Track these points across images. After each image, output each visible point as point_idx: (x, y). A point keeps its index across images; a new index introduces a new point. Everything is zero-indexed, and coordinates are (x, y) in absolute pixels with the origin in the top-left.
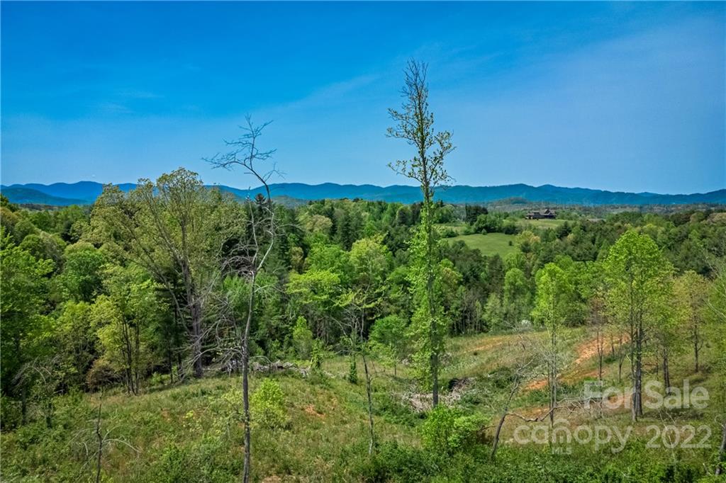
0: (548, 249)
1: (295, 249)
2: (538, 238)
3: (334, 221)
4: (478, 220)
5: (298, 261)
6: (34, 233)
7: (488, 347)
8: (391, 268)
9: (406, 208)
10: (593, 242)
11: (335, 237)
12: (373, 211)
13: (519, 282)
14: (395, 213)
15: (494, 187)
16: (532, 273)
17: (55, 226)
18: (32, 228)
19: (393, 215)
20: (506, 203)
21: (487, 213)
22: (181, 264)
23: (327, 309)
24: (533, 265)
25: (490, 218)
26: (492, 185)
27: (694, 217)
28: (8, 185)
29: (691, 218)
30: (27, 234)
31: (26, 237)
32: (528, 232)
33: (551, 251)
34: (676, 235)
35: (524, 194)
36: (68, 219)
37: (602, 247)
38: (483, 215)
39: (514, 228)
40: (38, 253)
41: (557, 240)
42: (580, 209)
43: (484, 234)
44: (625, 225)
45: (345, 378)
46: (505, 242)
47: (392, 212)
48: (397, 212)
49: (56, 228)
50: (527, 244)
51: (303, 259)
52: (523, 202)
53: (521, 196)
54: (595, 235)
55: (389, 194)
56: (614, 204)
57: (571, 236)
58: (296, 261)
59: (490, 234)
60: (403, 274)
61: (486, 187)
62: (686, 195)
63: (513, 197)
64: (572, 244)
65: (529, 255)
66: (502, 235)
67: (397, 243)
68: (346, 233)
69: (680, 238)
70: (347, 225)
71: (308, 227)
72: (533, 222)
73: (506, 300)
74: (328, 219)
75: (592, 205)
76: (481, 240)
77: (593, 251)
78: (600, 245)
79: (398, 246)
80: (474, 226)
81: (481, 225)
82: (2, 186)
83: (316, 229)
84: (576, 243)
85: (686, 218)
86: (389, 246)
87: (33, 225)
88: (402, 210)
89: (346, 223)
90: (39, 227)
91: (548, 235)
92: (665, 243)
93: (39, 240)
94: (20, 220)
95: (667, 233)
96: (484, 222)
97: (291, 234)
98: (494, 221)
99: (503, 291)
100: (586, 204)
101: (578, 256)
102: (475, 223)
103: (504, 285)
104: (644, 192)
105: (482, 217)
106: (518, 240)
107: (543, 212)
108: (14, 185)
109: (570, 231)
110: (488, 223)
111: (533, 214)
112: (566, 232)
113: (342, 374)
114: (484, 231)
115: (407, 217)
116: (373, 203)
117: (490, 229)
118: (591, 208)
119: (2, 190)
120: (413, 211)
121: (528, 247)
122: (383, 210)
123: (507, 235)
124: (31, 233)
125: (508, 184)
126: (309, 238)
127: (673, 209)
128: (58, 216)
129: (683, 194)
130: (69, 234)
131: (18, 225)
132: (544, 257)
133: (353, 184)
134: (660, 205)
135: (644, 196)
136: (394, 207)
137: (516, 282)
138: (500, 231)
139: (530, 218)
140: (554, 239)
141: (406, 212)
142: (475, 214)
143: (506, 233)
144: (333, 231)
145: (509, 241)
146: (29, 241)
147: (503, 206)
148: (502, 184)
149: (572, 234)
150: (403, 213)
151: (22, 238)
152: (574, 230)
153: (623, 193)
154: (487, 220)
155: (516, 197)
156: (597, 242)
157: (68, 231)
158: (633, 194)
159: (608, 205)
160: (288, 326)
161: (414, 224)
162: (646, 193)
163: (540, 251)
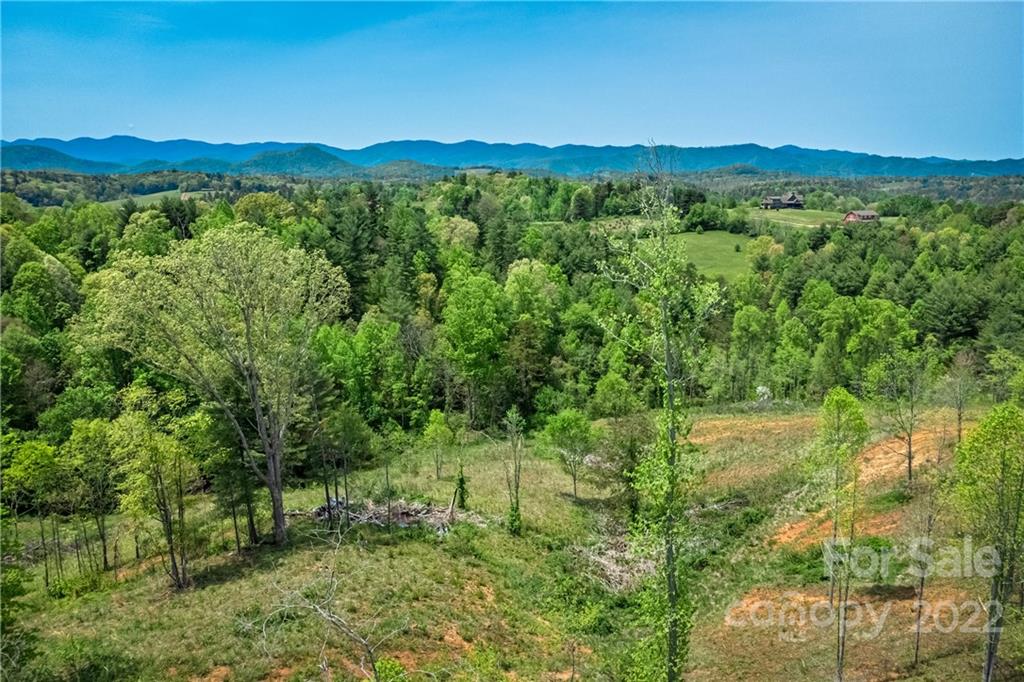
0: (796, 269)
1: (424, 276)
2: (780, 248)
3: (481, 226)
4: (692, 211)
5: (430, 294)
6: (36, 260)
7: (709, 439)
8: (566, 303)
9: (586, 191)
10: (863, 257)
11: (483, 252)
12: (537, 193)
13: (755, 327)
14: (570, 199)
15: (712, 149)
16: (771, 302)
17: (70, 236)
18: (31, 251)
19: (566, 201)
20: (729, 173)
21: (704, 201)
22: (246, 373)
23: (472, 373)
24: (773, 290)
25: (709, 208)
26: (708, 146)
27: (1013, 213)
28: (11, 140)
29: (1009, 215)
30: (24, 260)
31: (22, 266)
32: (766, 238)
33: (800, 271)
34: (988, 247)
35: (755, 159)
36: (88, 226)
37: (877, 265)
38: (698, 204)
39: (744, 223)
40: (42, 291)
41: (810, 252)
42: (836, 183)
43: (699, 233)
44: (912, 229)
45: (502, 525)
46: (730, 247)
47: (565, 197)
48: (573, 198)
49: (72, 239)
50: (764, 259)
51: (437, 291)
52: (751, 172)
53: (751, 163)
54: (867, 247)
55: (559, 158)
56: (885, 175)
57: (829, 248)
58: (426, 293)
59: (708, 232)
60: (584, 314)
61: (700, 148)
62: (990, 162)
63: (738, 164)
64: (831, 261)
65: (767, 274)
66: (726, 235)
67: (574, 261)
68: (499, 247)
69: (993, 251)
70: (501, 234)
71: (444, 236)
72: (771, 214)
73: (734, 357)
74: (472, 224)
75: (852, 177)
76: (695, 242)
77: (862, 273)
78: (874, 261)
79: (576, 265)
80: (685, 221)
81: (695, 219)
82: (3, 141)
83: (456, 240)
84: (838, 258)
85: (1001, 215)
86: (564, 266)
87: (32, 244)
88: (580, 195)
89: (499, 231)
90: (43, 248)
91: (795, 243)
92: (971, 260)
93: (43, 270)
94: (13, 239)
95: (975, 244)
96: (700, 215)
97: (419, 251)
98: (715, 213)
99: (730, 340)
100: (844, 176)
101: (841, 281)
102: (687, 216)
103: (732, 330)
104: (929, 156)
105: (697, 207)
106: (752, 247)
107: (785, 198)
108: (19, 140)
109: (829, 238)
110: (706, 217)
111: (771, 202)
112: (822, 239)
113: (498, 518)
114: (699, 228)
115: (586, 206)
116: (537, 181)
117: (708, 226)
118: (850, 183)
119: (2, 148)
120: (597, 196)
121: (766, 263)
122: (551, 191)
123: (732, 235)
124: (31, 259)
125: (731, 144)
126: (444, 254)
127: (972, 184)
128: (74, 221)
129: (988, 159)
130: (90, 250)
131: (9, 246)
132: (790, 281)
133: (507, 142)
134: (952, 178)
135: (932, 162)
136: (569, 190)
137: (750, 326)
138: (723, 228)
139: (766, 208)
140: (805, 250)
141: (586, 198)
142: (686, 202)
143: (731, 232)
144: (480, 243)
145: (735, 244)
146: (28, 273)
147: (725, 179)
148: (724, 145)
149: (832, 244)
150: (581, 199)
151: (18, 265)
152: (835, 236)
153: (900, 158)
154: (706, 211)
155: (743, 164)
156: (868, 257)
157: (89, 245)
158: (914, 159)
159: (876, 177)
160: (416, 398)
161: (596, 215)
162: (933, 157)
163: (783, 269)
